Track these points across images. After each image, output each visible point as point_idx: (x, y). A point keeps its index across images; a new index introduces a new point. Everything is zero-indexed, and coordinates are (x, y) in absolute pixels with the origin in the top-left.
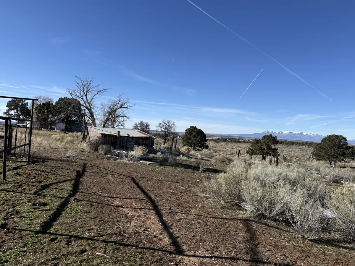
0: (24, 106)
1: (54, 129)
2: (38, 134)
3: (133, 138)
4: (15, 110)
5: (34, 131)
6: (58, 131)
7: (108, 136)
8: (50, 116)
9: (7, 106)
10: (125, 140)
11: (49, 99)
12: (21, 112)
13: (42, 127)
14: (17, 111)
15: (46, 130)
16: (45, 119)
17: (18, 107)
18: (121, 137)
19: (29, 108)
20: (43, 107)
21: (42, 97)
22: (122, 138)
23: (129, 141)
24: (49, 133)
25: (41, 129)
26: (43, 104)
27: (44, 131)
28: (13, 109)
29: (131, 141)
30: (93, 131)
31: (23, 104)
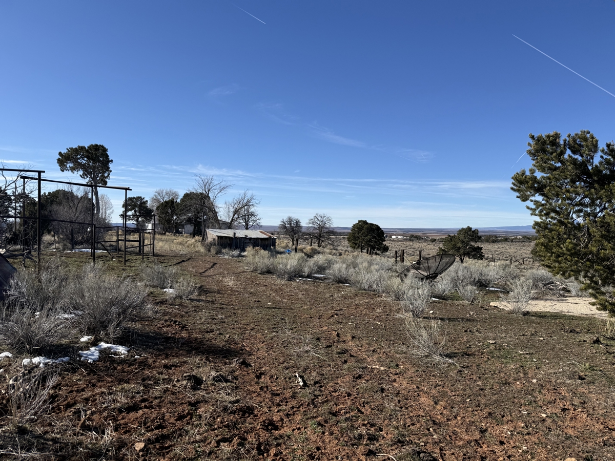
0: (143, 205)
1: (182, 233)
2: (160, 240)
3: (250, 239)
4: (133, 211)
5: (157, 236)
6: (185, 235)
7: (224, 238)
8: (175, 217)
9: (123, 206)
10: (242, 242)
11: (174, 194)
12: (140, 212)
13: (167, 231)
14: (135, 211)
15: (171, 235)
16: (169, 221)
17: (136, 206)
18: (237, 238)
19: (149, 207)
20: (166, 206)
21: (165, 191)
22: (238, 240)
23: (246, 242)
24: (173, 237)
25: (165, 234)
26: (166, 202)
27: (169, 236)
28: (131, 210)
29: (249, 242)
30: (210, 234)
31: (142, 203)
